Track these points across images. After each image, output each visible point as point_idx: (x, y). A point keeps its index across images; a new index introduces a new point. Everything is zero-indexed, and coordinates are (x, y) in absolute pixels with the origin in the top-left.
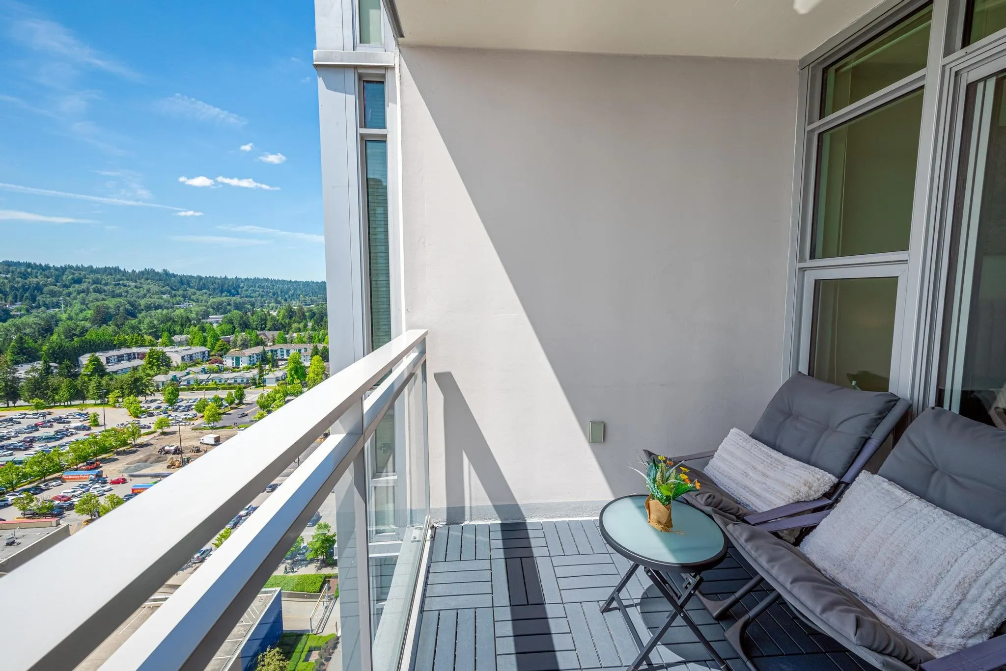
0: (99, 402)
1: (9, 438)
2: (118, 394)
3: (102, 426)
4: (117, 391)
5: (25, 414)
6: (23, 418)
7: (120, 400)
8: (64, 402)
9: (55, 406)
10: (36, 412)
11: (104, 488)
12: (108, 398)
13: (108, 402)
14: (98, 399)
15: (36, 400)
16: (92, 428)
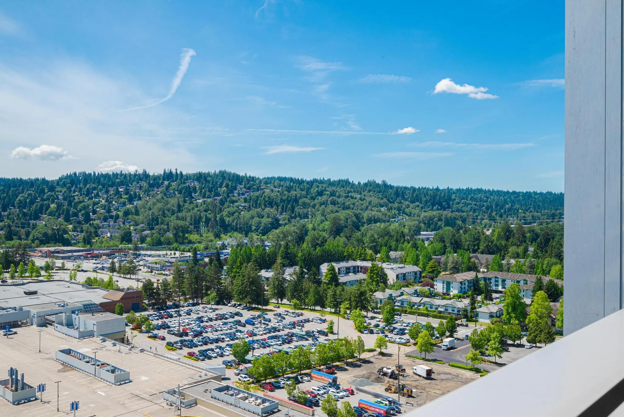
0: (333, 310)
1: (279, 331)
2: (348, 306)
3: (335, 334)
4: (347, 302)
5: (288, 312)
6: (287, 315)
7: (348, 312)
8: (311, 306)
9: (305, 309)
10: (294, 311)
11: (339, 395)
12: (340, 308)
13: (340, 311)
14: (333, 308)
15: (295, 301)
16: (329, 334)
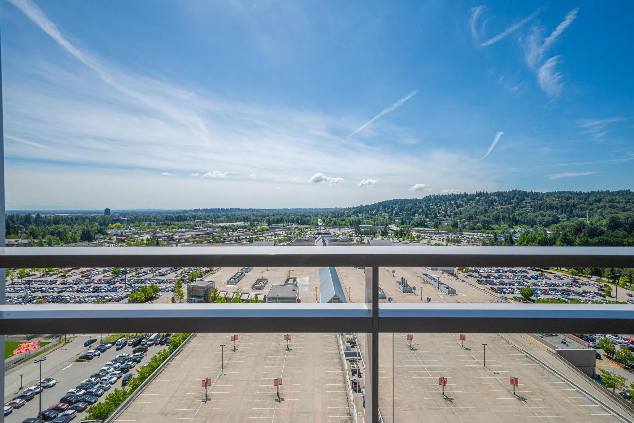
0: (611, 281)
1: (558, 286)
2: (628, 280)
3: (613, 297)
4: (627, 277)
5: (566, 276)
6: (565, 277)
7: (628, 284)
8: (588, 275)
9: (582, 276)
10: (572, 276)
11: (617, 340)
12: (618, 280)
13: (618, 283)
14: (611, 279)
15: (572, 270)
16: (606, 297)
